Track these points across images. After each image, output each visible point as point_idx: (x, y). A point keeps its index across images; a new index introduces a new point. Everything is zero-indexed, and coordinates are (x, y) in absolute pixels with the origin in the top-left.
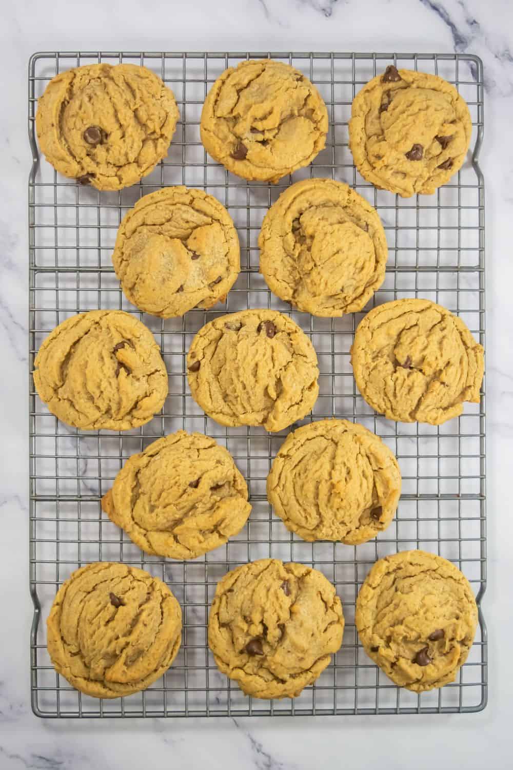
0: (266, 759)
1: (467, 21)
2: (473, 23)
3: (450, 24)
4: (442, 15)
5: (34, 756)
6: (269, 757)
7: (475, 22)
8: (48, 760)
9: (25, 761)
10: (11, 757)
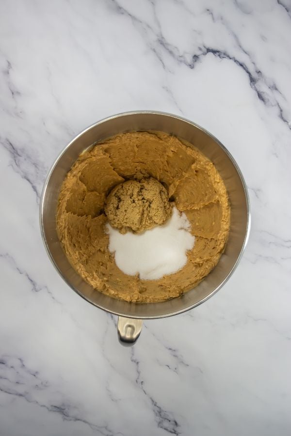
0: (158, 409)
1: (256, 71)
2: (259, 72)
3: (248, 72)
4: (244, 69)
5: (52, 406)
6: (160, 408)
7: (260, 72)
8: (58, 408)
9: (48, 408)
10: (42, 406)
